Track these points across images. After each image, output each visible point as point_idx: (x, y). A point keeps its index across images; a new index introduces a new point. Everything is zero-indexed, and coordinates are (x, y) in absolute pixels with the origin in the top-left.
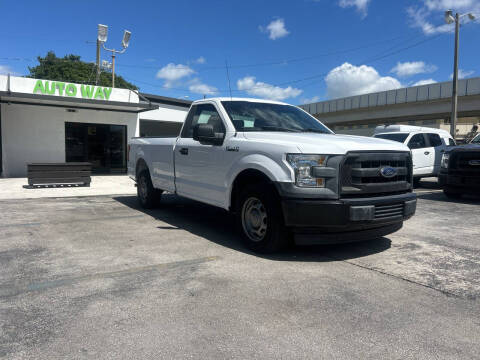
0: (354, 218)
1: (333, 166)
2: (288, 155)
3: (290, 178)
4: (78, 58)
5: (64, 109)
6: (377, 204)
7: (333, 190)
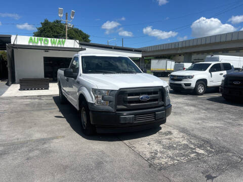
0: (122, 122)
1: (112, 95)
2: (93, 89)
3: (93, 101)
4: (60, 21)
5: (43, 51)
6: (136, 114)
7: (112, 108)
